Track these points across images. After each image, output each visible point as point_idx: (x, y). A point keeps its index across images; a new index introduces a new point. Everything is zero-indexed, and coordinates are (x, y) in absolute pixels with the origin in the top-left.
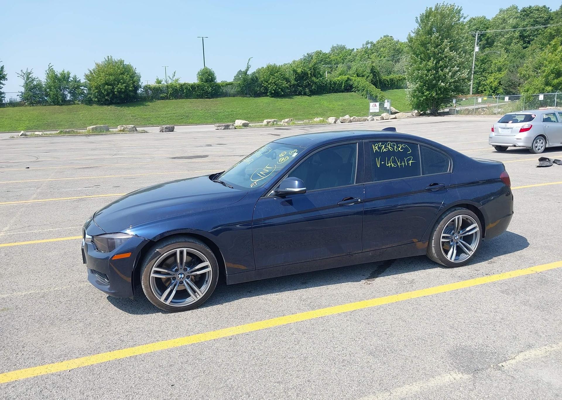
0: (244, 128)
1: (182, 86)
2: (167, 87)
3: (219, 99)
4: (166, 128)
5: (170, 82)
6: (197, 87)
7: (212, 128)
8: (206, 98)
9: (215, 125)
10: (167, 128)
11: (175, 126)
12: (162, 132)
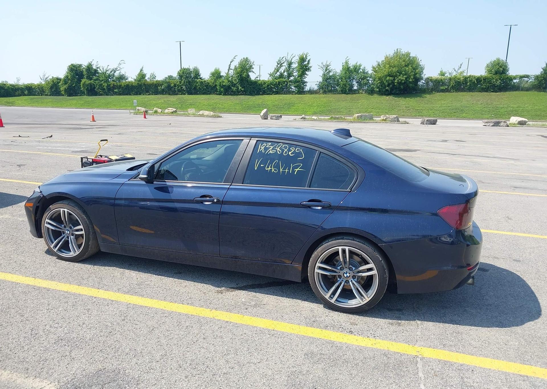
1: (466, 78)
2: (450, 79)
3: (507, 93)
4: (427, 121)
5: (454, 74)
6: (484, 79)
7: (479, 124)
8: (492, 92)
9: (483, 121)
10: (429, 121)
11: (439, 119)
12: (423, 124)
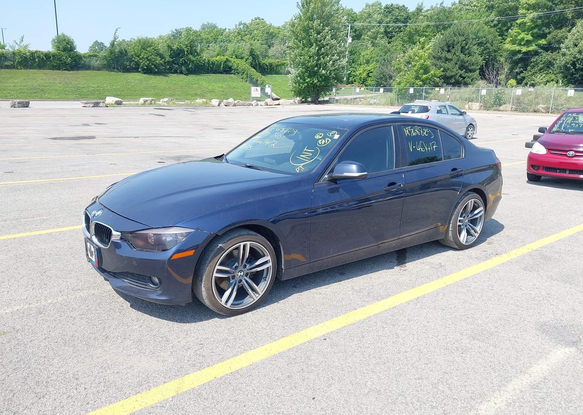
0: (117, 107)
1: (32, 54)
2: (14, 53)
3: (80, 72)
4: (19, 103)
5: (17, 48)
6: (53, 56)
7: (78, 105)
8: (65, 70)
9: (82, 101)
10: (21, 103)
11: (31, 101)
12: (14, 107)
